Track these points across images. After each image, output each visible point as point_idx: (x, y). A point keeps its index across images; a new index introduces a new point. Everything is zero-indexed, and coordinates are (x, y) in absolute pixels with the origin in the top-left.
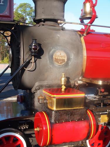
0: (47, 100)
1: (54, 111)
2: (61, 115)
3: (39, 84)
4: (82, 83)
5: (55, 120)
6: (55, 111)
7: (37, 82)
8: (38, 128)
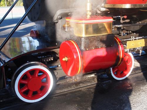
0: (73, 28)
1: (83, 38)
2: (91, 42)
3: (61, 12)
4: (104, 10)
5: (85, 47)
6: (85, 38)
7: (58, 10)
8: (66, 57)
